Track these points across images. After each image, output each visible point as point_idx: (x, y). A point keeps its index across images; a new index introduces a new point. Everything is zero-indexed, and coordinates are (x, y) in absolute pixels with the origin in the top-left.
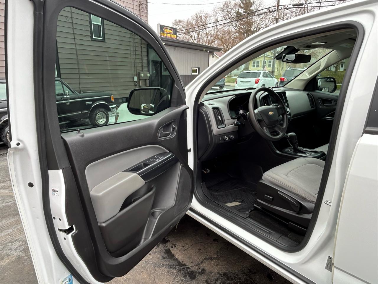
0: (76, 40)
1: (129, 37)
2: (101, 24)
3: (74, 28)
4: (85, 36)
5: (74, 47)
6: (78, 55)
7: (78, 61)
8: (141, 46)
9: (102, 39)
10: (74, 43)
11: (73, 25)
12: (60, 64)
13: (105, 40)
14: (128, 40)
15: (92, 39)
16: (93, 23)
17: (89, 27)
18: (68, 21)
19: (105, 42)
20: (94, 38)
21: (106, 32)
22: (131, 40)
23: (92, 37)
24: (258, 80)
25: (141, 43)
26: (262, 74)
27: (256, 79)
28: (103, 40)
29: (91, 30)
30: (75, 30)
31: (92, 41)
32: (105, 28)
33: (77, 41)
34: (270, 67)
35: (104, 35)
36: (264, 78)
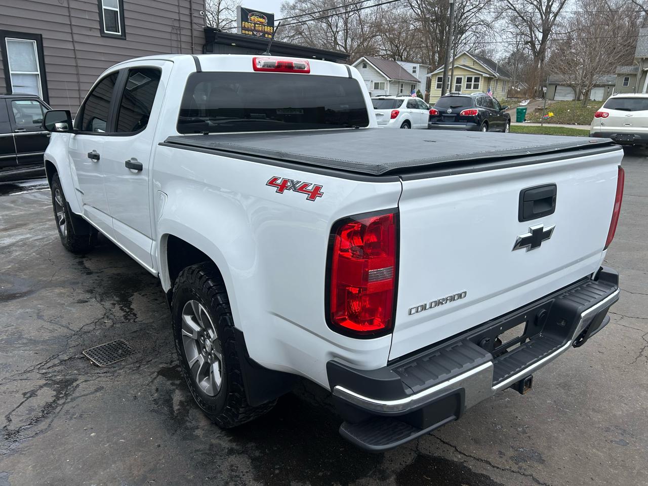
0: (74, 36)
1: (170, 31)
2: (118, 10)
3: (72, 15)
4: (91, 29)
5: (70, 46)
6: (78, 60)
7: (77, 70)
8: (192, 48)
9: (120, 34)
10: (72, 40)
11: (69, 12)
12: (47, 74)
13: (125, 36)
14: (167, 36)
15: (103, 35)
16: (104, 7)
17: (97, 14)
18: (61, 5)
19: (125, 39)
20: (106, 32)
21: (127, 22)
22: (174, 37)
23: (102, 30)
24: (397, 113)
25: (192, 43)
26: (405, 104)
27: (393, 111)
28: (121, 36)
29: (100, 19)
30: (73, 19)
31: (102, 38)
32: (125, 16)
33: (76, 38)
34: (470, 89)
35: (124, 27)
36: (409, 110)
